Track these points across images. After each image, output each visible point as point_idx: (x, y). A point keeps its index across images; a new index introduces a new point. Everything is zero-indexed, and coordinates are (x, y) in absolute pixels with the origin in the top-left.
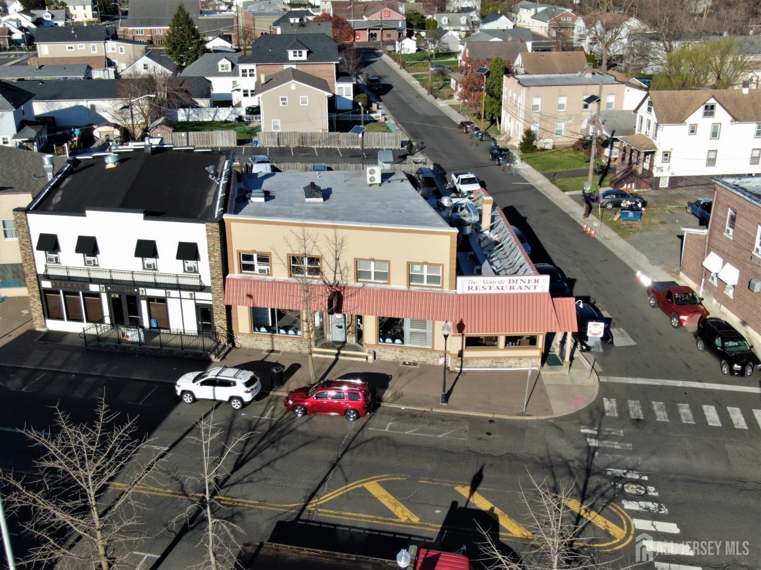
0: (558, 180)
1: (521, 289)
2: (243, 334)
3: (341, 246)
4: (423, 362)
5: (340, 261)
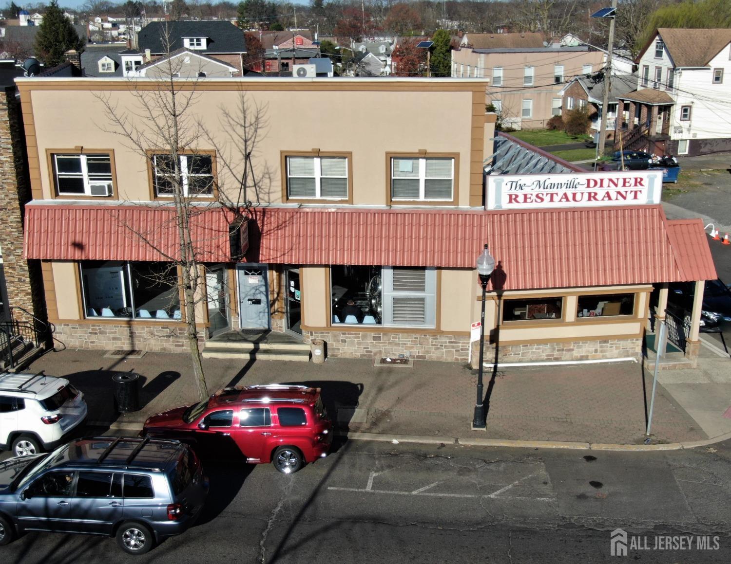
1: (610, 199)
2: (66, 323)
3: (256, 131)
4: (418, 357)
5: (254, 161)
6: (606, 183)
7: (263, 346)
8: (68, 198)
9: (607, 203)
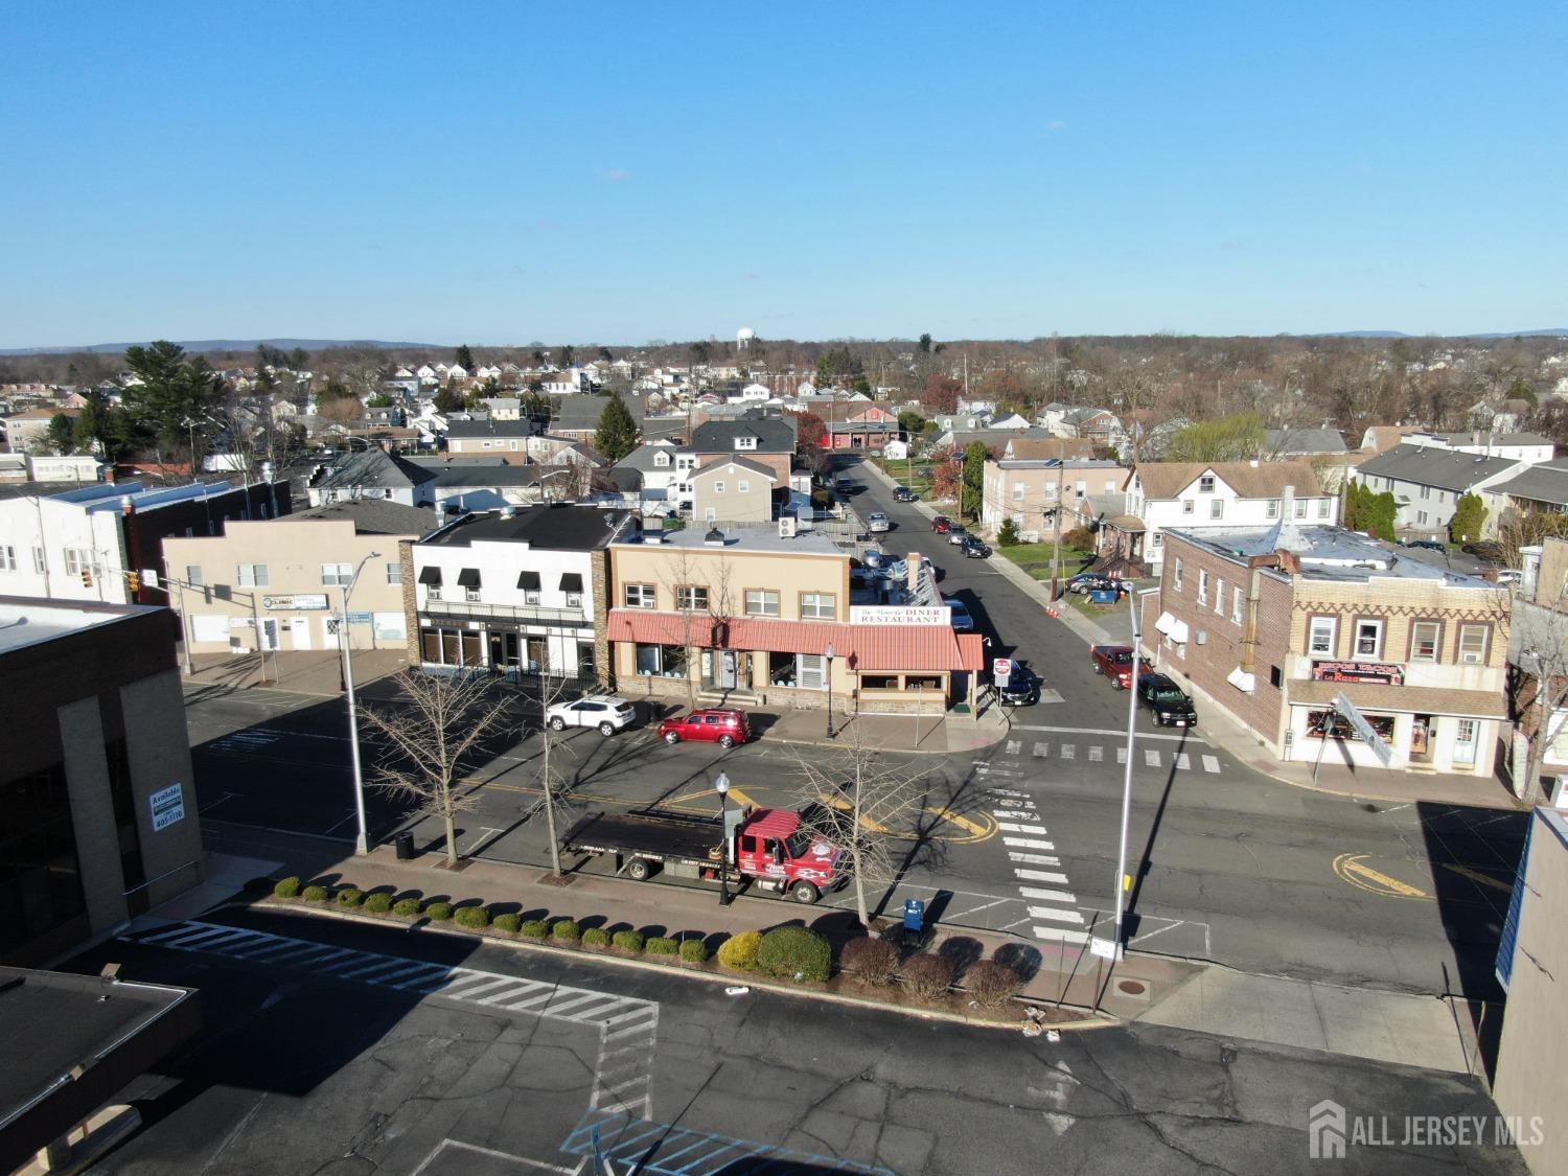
0: (1033, 571)
1: (920, 621)
2: (624, 677)
3: (729, 576)
4: (816, 707)
5: (728, 590)
6: (917, 612)
7: (729, 696)
8: (631, 608)
9: (918, 623)
